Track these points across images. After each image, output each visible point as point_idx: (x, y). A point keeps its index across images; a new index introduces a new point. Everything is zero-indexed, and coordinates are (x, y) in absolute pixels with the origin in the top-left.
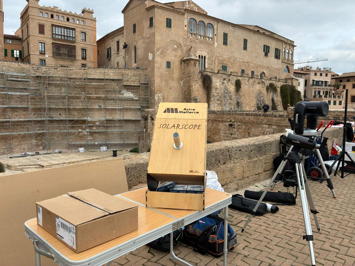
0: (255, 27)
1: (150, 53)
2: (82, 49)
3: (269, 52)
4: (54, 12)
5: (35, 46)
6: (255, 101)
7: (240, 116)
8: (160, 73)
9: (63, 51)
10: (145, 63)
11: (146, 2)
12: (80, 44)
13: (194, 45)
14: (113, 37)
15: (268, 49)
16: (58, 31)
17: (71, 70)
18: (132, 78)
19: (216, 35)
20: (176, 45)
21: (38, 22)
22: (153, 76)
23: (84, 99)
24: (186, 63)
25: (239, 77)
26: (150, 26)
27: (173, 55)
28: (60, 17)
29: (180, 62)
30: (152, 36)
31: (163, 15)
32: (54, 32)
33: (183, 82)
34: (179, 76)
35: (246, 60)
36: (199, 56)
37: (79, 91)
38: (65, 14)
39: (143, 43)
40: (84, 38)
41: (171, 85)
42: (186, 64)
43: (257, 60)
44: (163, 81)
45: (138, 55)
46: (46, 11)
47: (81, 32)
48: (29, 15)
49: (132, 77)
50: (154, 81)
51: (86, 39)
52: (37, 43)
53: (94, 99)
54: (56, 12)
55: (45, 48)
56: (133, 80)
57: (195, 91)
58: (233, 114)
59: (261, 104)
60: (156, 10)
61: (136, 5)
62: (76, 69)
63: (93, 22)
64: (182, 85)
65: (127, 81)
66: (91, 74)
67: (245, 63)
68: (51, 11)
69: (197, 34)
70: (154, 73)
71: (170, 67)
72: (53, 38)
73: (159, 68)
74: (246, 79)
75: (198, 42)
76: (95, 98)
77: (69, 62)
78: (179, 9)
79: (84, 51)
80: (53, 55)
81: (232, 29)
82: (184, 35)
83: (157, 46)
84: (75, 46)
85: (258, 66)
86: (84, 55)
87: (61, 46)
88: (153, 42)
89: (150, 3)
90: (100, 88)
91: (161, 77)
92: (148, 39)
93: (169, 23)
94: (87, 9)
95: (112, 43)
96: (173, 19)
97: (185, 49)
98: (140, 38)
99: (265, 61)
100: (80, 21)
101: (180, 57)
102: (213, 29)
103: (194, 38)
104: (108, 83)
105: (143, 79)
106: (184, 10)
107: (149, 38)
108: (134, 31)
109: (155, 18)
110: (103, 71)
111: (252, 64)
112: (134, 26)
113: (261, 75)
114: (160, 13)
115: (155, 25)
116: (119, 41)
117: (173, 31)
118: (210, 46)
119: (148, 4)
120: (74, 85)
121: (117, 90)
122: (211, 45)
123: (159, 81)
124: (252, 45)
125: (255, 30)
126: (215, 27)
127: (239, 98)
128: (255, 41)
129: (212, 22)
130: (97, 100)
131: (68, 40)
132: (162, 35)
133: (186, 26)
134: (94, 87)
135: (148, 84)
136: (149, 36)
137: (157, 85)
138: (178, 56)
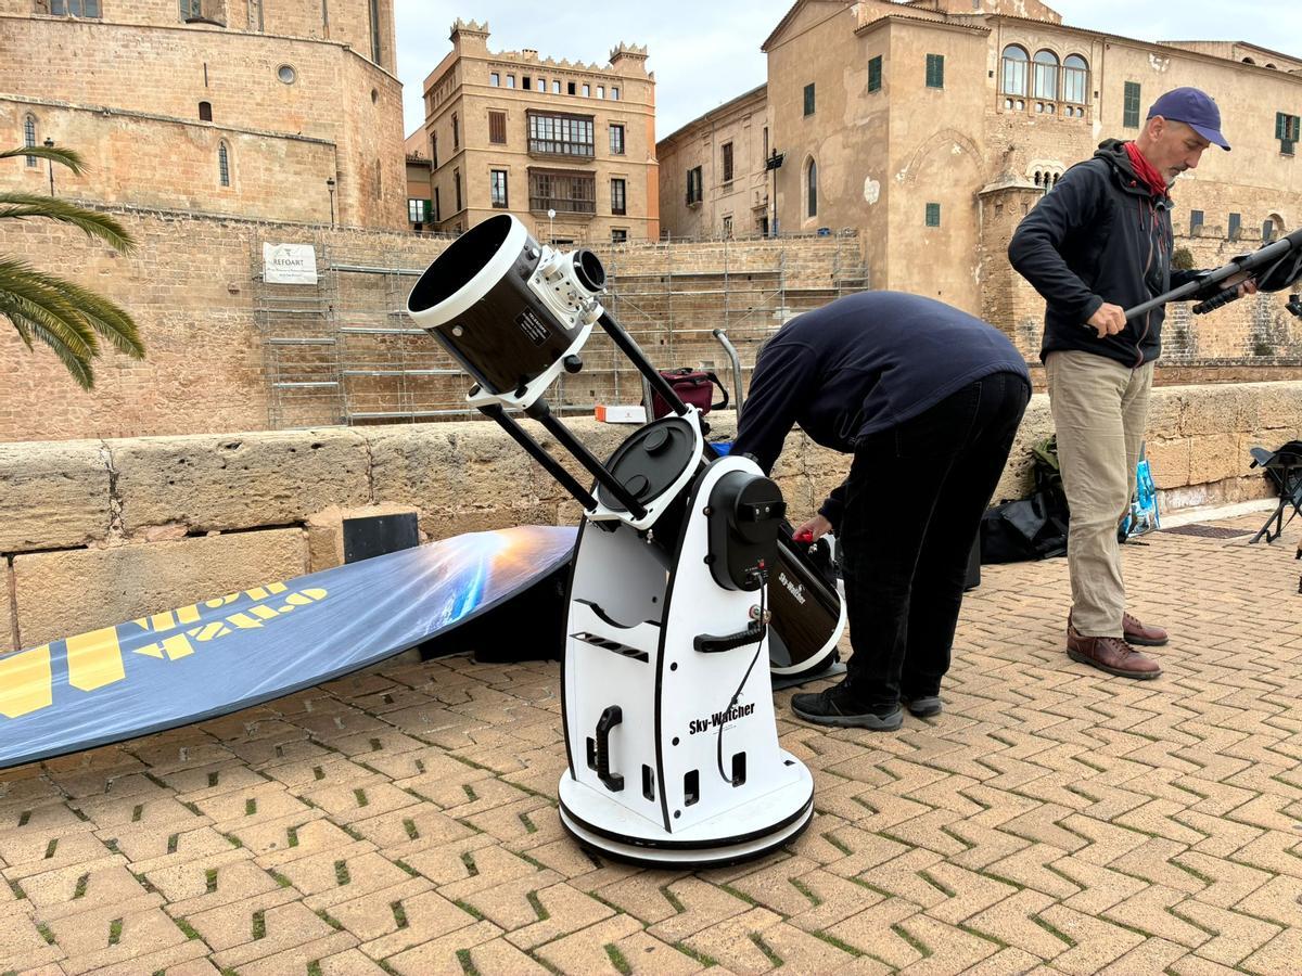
0: (1236, 49)
1: (868, 179)
2: (612, 180)
3: (1297, 140)
4: (532, 68)
5: (480, 182)
6: (1245, 324)
7: (1256, 370)
8: (906, 245)
9: (558, 192)
10: (850, 213)
11: (855, 9)
12: (608, 165)
13: (1018, 139)
14: (710, 132)
15: (1292, 127)
16: (544, 129)
17: (621, 252)
18: (807, 267)
19: (1096, 93)
20: (959, 144)
21: (487, 105)
22: (883, 255)
23: (662, 342)
24: (995, 203)
25: (1184, 241)
26: (871, 89)
27: (948, 180)
28: (549, 83)
29: (971, 203)
30: (877, 123)
31: (915, 45)
32: (533, 135)
33: (982, 270)
34: (966, 251)
35: (1210, 174)
36: (1037, 174)
37: (647, 318)
38: (562, 72)
39: (844, 148)
40: (618, 145)
41: (942, 281)
42: (992, 208)
43: (1249, 173)
44: (915, 271)
45: (824, 190)
46: (508, 69)
47: (611, 126)
48: (461, 85)
49: (810, 264)
50: (885, 273)
51: (626, 146)
52: (484, 172)
53: (690, 340)
54: (539, 69)
55: (509, 187)
56: (813, 273)
57: (1027, 298)
58: (1230, 366)
59: (1268, 335)
60: (894, 30)
61: (817, 20)
62: (635, 250)
63: (647, 86)
64: (978, 280)
65: (794, 276)
66: (682, 261)
67: (1206, 187)
68: (523, 67)
69: (1029, 98)
70: (885, 245)
71: (935, 221)
72: (530, 154)
73: (900, 229)
74: (1211, 245)
75: (1034, 126)
76: (694, 337)
77: (575, 227)
78: (966, 16)
79: (619, 185)
80: (531, 208)
81: (1157, 67)
82: (987, 106)
83: (895, 155)
84: (594, 173)
85: (1256, 195)
86: (620, 199)
87: (552, 177)
88: (884, 142)
89: (869, 12)
90: (709, 306)
91: (909, 256)
92: (864, 133)
93: (935, 73)
94: (628, 45)
95: (706, 153)
96: (949, 54)
97: (987, 154)
98: (829, 132)
99: (1281, 175)
100: (609, 90)
101: (970, 183)
102: (1088, 71)
103: (1021, 114)
104: (734, 286)
105: (844, 268)
106: (987, 20)
107: (864, 128)
108: (809, 110)
109: (888, 59)
110: (717, 250)
111: (1230, 189)
112: (809, 91)
113: (1268, 225)
114: (907, 40)
115: (891, 83)
116: (730, 144)
117: (947, 96)
118: (1074, 137)
119: (864, 13)
120: (632, 300)
121: (762, 308)
122: (1079, 131)
123: (901, 271)
124: (1232, 118)
125: (1236, 60)
126: (1095, 66)
127: (1184, 318)
128: (1244, 100)
129: (1083, 48)
130: (699, 345)
131: (574, 156)
132: (911, 116)
133: (991, 74)
134: (691, 304)
135: (861, 283)
136: (867, 120)
137: (894, 286)
138: (966, 183)
